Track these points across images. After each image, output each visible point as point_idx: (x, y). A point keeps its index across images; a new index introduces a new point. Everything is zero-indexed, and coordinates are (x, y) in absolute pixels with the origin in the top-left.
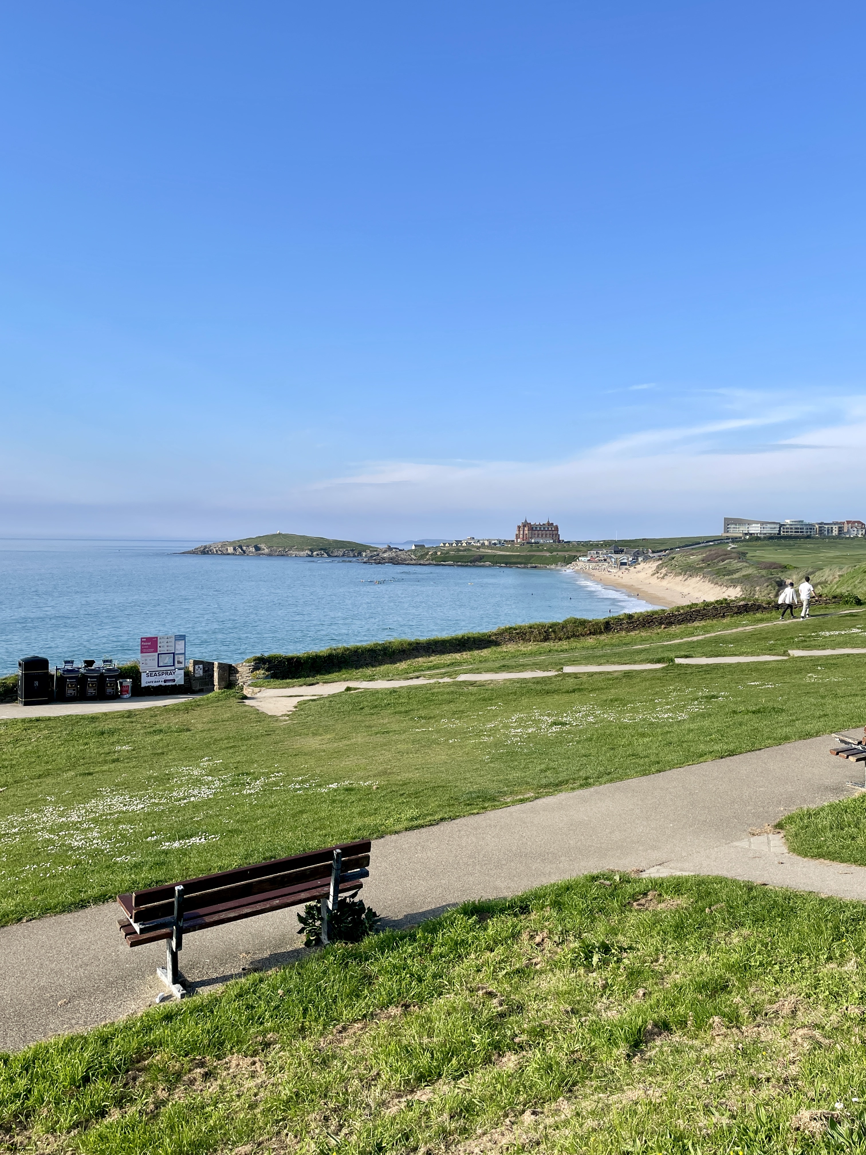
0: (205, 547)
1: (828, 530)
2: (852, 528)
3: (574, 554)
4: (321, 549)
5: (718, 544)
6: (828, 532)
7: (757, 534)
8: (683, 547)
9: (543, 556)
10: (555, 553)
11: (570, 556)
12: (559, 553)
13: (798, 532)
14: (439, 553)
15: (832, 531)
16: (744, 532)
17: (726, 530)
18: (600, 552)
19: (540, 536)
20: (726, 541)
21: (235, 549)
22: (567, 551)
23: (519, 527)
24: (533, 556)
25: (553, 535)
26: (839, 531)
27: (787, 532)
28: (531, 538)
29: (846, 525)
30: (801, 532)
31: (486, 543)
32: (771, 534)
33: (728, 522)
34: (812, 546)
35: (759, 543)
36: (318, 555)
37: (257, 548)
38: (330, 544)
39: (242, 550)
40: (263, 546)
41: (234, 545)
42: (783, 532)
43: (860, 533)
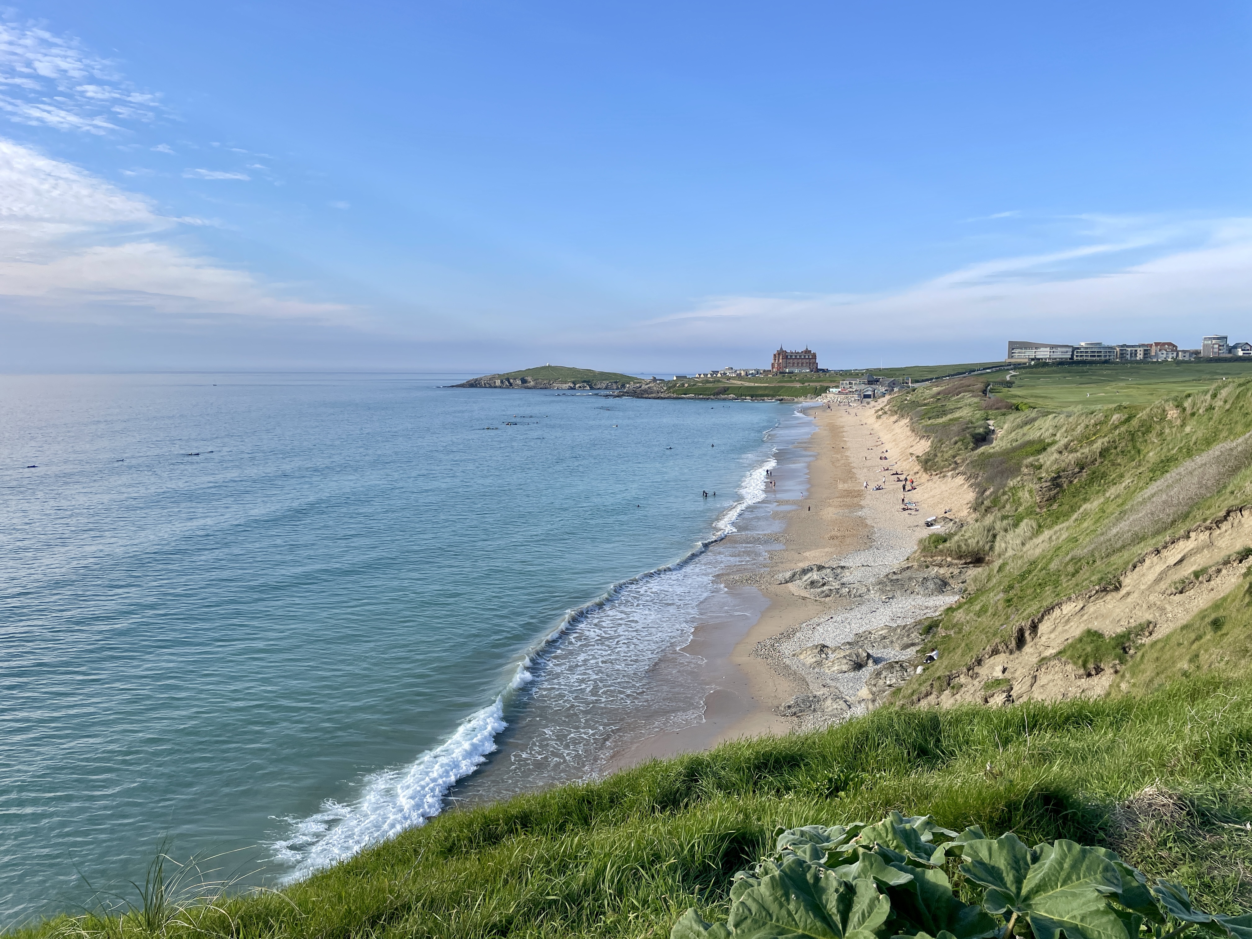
0: (476, 380)
1: (1131, 354)
2: (1160, 350)
3: (826, 385)
4: (584, 382)
5: (997, 371)
6: (1131, 356)
7: (1046, 359)
8: (953, 375)
9: (792, 387)
10: (806, 384)
11: (822, 387)
12: (811, 384)
13: (1094, 356)
14: (686, 385)
15: (1136, 354)
16: (1031, 357)
17: (1011, 355)
18: (854, 382)
19: (796, 365)
20: (1006, 368)
21: (502, 382)
22: (819, 381)
23: (775, 355)
24: (783, 387)
25: (810, 363)
26: (1145, 354)
27: (1081, 356)
28: (786, 367)
29: (1154, 347)
30: (1098, 356)
31: (743, 373)
32: (1062, 359)
33: (1013, 346)
34: (1109, 372)
35: (1046, 369)
36: (580, 387)
37: (524, 381)
38: (595, 376)
39: (509, 382)
40: (529, 379)
41: (502, 378)
42: (1077, 356)
43: (1171, 356)
